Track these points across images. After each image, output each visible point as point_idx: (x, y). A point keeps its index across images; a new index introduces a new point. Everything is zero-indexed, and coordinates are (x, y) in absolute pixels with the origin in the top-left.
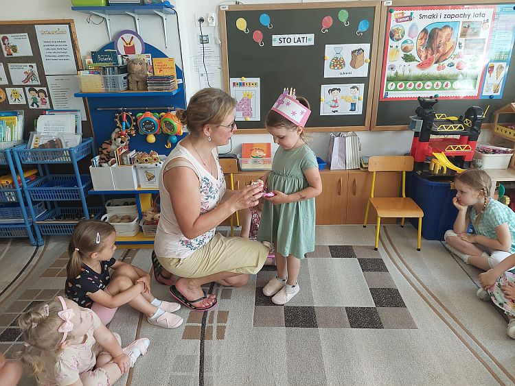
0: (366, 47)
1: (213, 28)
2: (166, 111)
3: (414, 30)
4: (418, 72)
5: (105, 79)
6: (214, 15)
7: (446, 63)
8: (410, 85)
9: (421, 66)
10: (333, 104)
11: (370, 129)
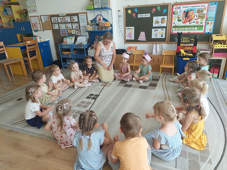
0: (166, 17)
1: (122, 13)
3: (181, 11)
4: (183, 25)
5: (93, 27)
6: (122, 9)
7: (192, 21)
8: (180, 29)
9: (183, 23)
10: (156, 35)
11: (167, 43)
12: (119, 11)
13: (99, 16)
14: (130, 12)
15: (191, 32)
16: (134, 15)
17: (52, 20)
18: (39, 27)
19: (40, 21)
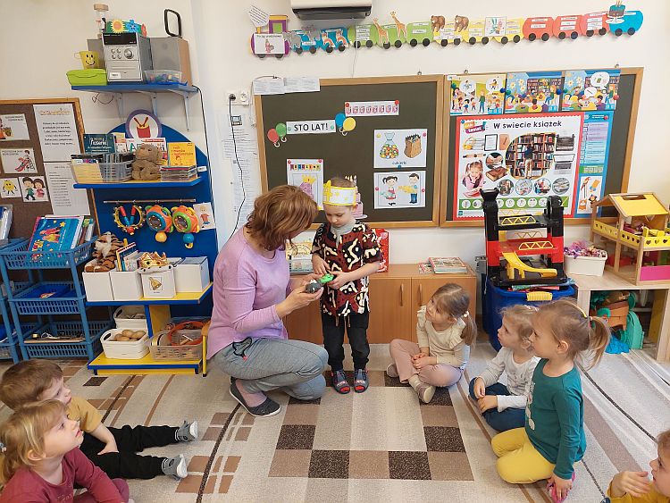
0: (423, 132)
10: (389, 195)
11: (439, 225)
12: (232, 98)
13: (141, 118)
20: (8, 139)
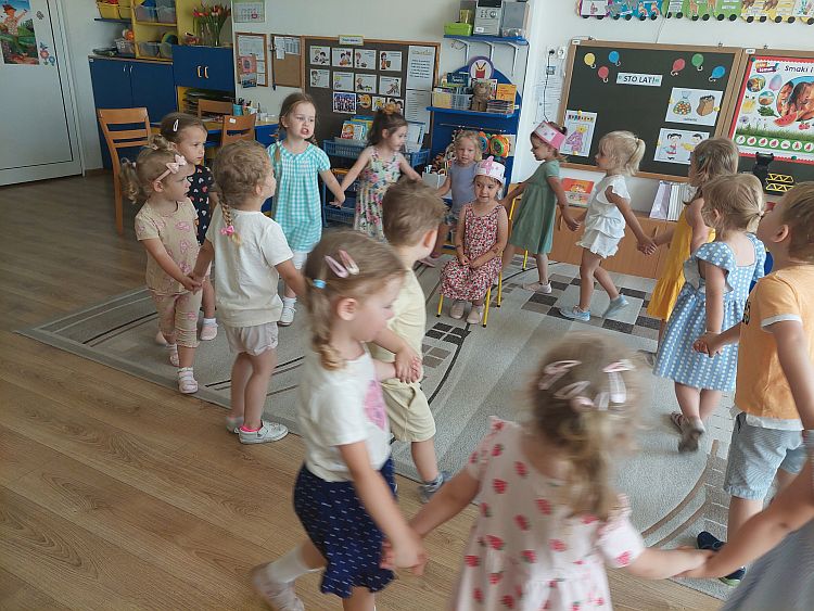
1: (562, 62)
2: (498, 133)
3: (777, 82)
4: (777, 128)
5: (454, 97)
6: (565, 49)
8: (764, 142)
9: (779, 122)
10: (670, 150)
12: (552, 52)
13: (481, 62)
14: (590, 59)
15: (801, 157)
16: (604, 73)
17: (312, 57)
18: (260, 72)
19: (269, 54)
20: (388, 69)
